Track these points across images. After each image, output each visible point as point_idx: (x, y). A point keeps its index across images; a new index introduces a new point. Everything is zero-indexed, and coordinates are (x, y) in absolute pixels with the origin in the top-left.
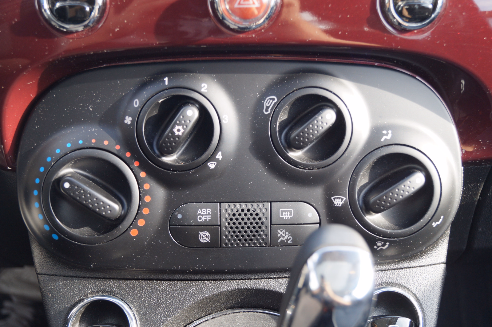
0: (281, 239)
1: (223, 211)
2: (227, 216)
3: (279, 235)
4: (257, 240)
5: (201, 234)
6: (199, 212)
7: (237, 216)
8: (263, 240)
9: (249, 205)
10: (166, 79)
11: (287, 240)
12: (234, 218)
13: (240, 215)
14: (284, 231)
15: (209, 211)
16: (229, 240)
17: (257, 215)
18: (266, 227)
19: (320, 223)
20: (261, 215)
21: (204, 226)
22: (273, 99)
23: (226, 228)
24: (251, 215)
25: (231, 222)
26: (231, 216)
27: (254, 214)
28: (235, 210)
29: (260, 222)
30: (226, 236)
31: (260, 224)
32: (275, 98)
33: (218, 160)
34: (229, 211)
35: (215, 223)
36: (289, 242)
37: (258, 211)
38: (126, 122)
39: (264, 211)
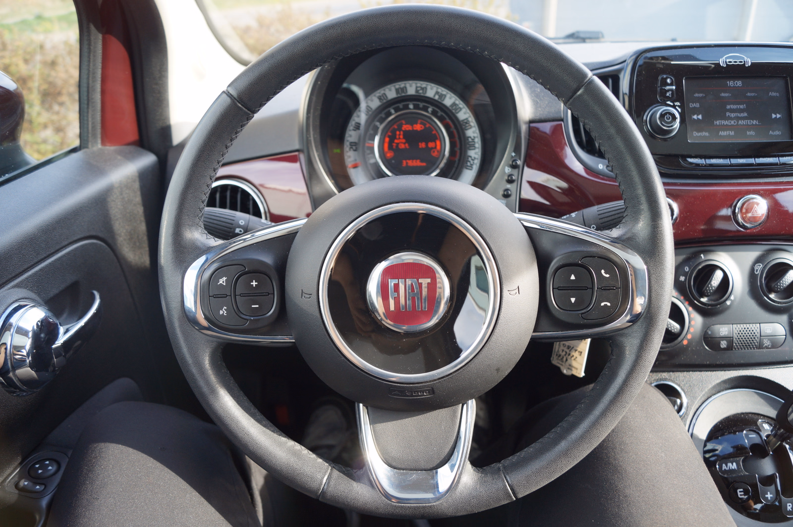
0: (766, 345)
1: (734, 329)
2: (736, 332)
3: (764, 343)
4: (752, 345)
5: (722, 342)
6: (721, 330)
7: (742, 332)
8: (756, 345)
9: (748, 325)
10: (702, 255)
11: (769, 345)
12: (740, 333)
13: (743, 331)
14: (767, 340)
15: (726, 329)
16: (737, 346)
17: (753, 331)
18: (758, 338)
19: (786, 336)
20: (755, 331)
21: (723, 338)
22: (760, 265)
23: (736, 339)
24: (750, 331)
25: (739, 336)
26: (739, 332)
27: (751, 330)
28: (740, 329)
29: (754, 335)
30: (736, 343)
31: (754, 336)
32: (761, 264)
33: (731, 300)
34: (737, 329)
35: (730, 336)
36: (769, 347)
37: (753, 329)
38: (680, 279)
39: (756, 328)
